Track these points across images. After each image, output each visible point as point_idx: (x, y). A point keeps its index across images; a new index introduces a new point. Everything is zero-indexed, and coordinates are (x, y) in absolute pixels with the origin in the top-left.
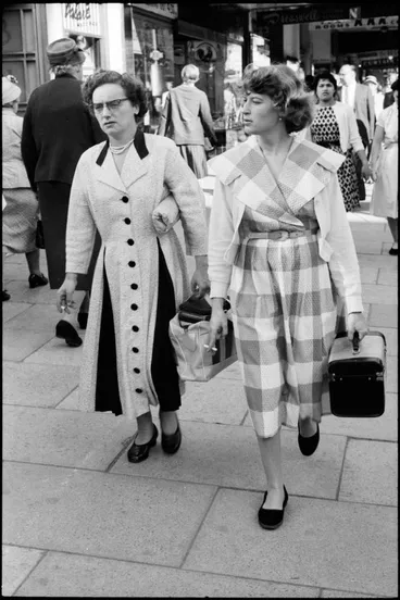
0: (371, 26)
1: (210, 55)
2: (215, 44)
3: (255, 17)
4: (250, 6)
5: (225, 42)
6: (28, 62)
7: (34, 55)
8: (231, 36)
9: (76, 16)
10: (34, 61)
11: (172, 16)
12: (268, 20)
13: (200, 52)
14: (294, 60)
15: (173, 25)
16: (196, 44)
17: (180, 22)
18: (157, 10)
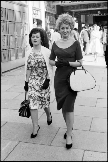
0: (103, 15)
3: (74, 13)
4: (73, 11)
9: (35, 14)
11: (55, 14)
12: (77, 14)
14: (84, 24)
15: (55, 16)
17: (57, 15)
18: (52, 12)
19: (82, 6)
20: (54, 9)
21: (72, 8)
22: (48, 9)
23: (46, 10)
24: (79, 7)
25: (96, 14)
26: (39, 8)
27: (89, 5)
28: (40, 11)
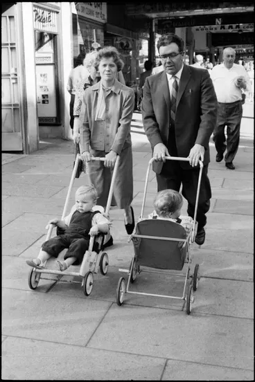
0: (231, 29)
1: (128, 46)
2: (131, 39)
3: (157, 22)
4: (154, 15)
5: (137, 38)
6: (11, 48)
7: (14, 44)
9: (41, 20)
10: (15, 48)
11: (103, 21)
12: (165, 24)
13: (122, 44)
15: (104, 27)
16: (119, 39)
17: (108, 25)
18: (94, 17)
20: (101, 9)
22: (83, 8)
23: (77, 10)
25: (213, 27)
28: (58, 13)
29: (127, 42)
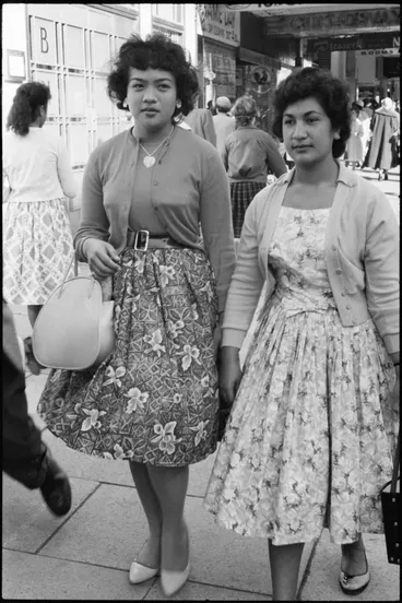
1: (265, 78)
2: (270, 69)
3: (306, 43)
4: (303, 34)
5: (279, 66)
8: (284, 61)
11: (236, 45)
12: (319, 46)
13: (257, 75)
15: (236, 52)
16: (253, 68)
17: (242, 49)
18: (223, 39)
19: (335, 20)
20: (233, 27)
21: (299, 23)
22: (210, 26)
23: (203, 29)
24: (326, 22)
25: (388, 50)
26: (175, 22)
27: (362, 15)
28: (180, 34)
29: (264, 73)
